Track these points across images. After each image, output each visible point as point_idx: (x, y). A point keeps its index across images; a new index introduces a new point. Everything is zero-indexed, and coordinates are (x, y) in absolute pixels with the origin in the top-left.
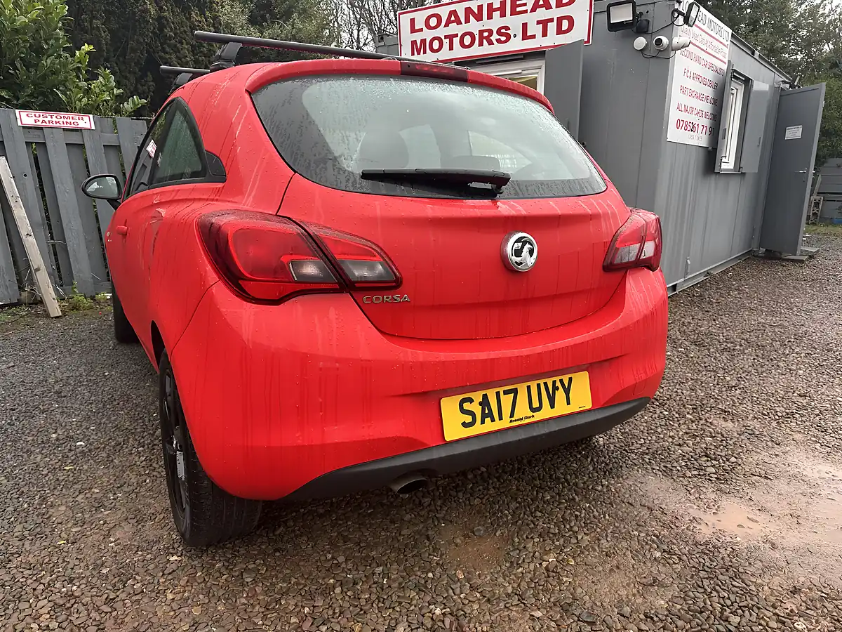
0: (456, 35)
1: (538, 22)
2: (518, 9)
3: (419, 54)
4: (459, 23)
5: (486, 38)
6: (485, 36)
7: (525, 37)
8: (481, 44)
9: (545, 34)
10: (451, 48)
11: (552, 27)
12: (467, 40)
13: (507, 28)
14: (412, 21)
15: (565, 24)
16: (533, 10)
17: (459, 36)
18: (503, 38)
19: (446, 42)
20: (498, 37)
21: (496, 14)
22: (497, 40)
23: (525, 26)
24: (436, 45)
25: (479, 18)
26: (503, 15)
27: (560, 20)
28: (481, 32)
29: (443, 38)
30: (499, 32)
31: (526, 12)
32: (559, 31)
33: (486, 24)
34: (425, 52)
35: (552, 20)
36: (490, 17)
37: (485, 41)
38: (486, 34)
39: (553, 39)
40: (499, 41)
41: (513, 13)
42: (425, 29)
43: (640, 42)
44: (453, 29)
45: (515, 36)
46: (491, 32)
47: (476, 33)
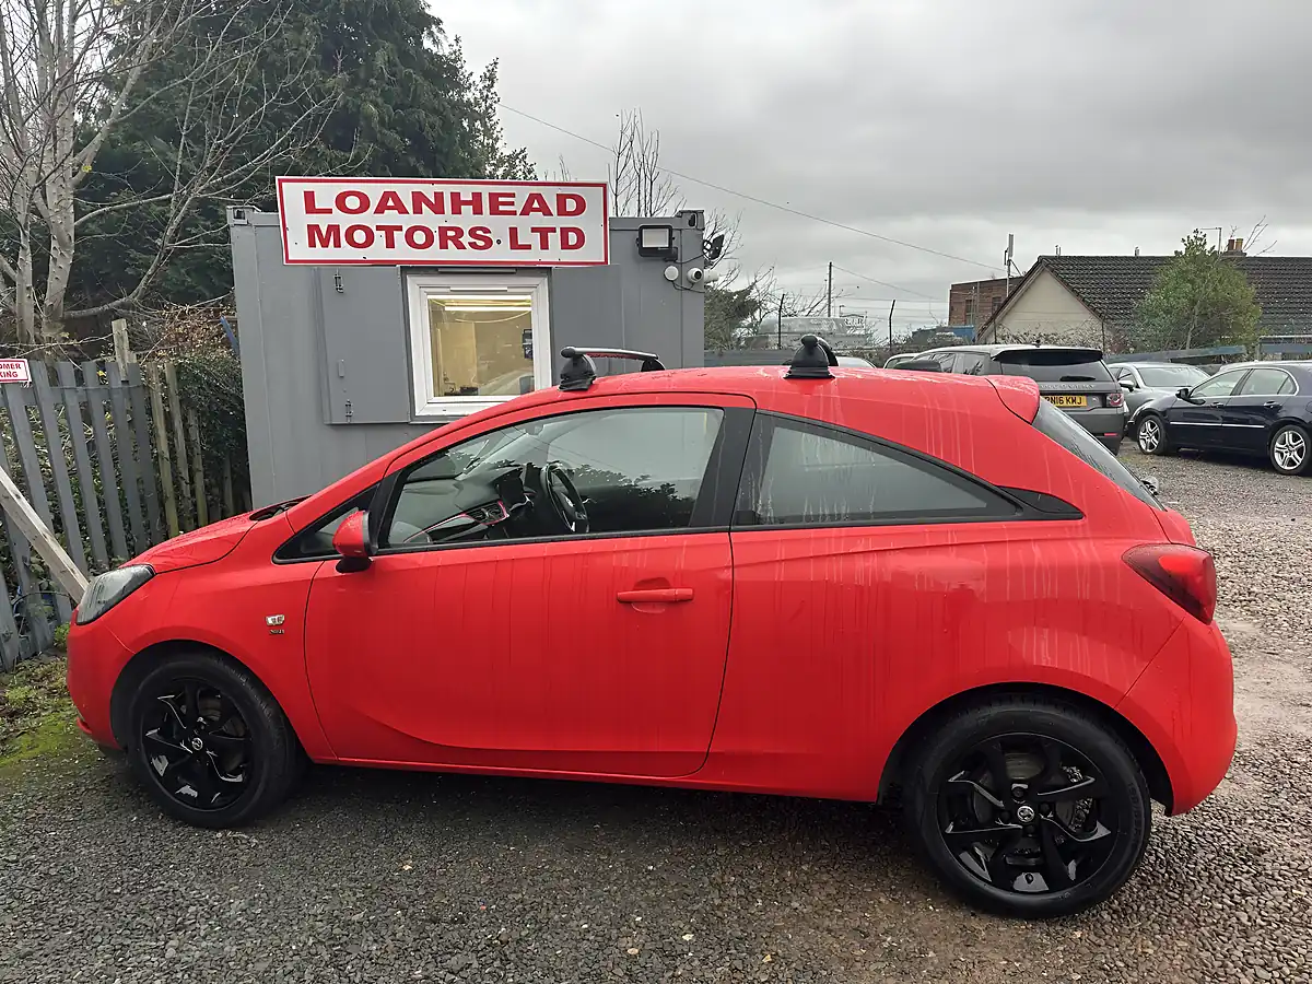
0: (400, 228)
1: (534, 230)
2: (501, 208)
3: (325, 244)
4: (403, 211)
5: (450, 238)
6: (450, 236)
7: (515, 245)
8: (444, 246)
9: (544, 246)
10: (390, 244)
11: (554, 239)
12: (420, 238)
13: (487, 231)
14: (309, 197)
15: (573, 239)
16: (525, 212)
17: (405, 229)
18: (480, 243)
19: (380, 237)
20: (473, 240)
21: (467, 210)
22: (470, 243)
23: (513, 232)
24: (360, 237)
25: (438, 208)
26: (478, 211)
27: (565, 232)
28: (443, 231)
29: (374, 229)
30: (472, 232)
31: (514, 213)
32: (565, 245)
33: (448, 219)
34: (337, 244)
35: (553, 230)
36: (456, 210)
37: (450, 242)
38: (451, 233)
39: (555, 254)
40: (473, 245)
41: (494, 211)
42: (335, 209)
43: (672, 272)
44: (391, 218)
45: (499, 242)
46: (459, 232)
47: (435, 230)
